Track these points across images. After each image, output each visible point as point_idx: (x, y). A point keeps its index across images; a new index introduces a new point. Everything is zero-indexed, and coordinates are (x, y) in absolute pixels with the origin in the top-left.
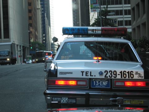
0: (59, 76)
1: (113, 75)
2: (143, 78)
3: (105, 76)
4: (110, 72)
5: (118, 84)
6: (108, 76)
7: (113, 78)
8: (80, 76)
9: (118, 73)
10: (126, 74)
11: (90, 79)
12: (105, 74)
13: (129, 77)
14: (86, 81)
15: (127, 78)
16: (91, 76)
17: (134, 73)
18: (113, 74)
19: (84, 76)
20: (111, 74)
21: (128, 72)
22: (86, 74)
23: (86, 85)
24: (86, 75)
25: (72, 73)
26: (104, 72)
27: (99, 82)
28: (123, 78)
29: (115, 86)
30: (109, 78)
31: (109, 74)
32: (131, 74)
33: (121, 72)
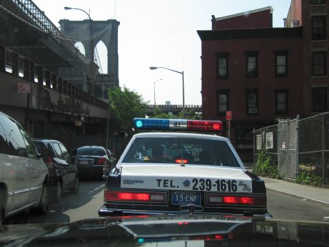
0: (123, 185)
1: (206, 186)
2: (251, 191)
3: (194, 188)
4: (200, 181)
5: (213, 199)
6: (197, 186)
7: (205, 190)
8: (155, 186)
9: (213, 183)
10: (225, 185)
11: (170, 191)
12: (192, 184)
13: (229, 190)
14: (164, 194)
15: (227, 190)
16: (171, 186)
17: (237, 184)
18: (205, 184)
19: (162, 187)
20: (202, 184)
21: (229, 182)
22: (165, 183)
23: (164, 201)
24: (164, 186)
25: (142, 182)
26: (191, 181)
27: (184, 196)
28: (221, 190)
29: (209, 203)
30: (199, 190)
31: (199, 184)
32: (233, 185)
33: (218, 181)
